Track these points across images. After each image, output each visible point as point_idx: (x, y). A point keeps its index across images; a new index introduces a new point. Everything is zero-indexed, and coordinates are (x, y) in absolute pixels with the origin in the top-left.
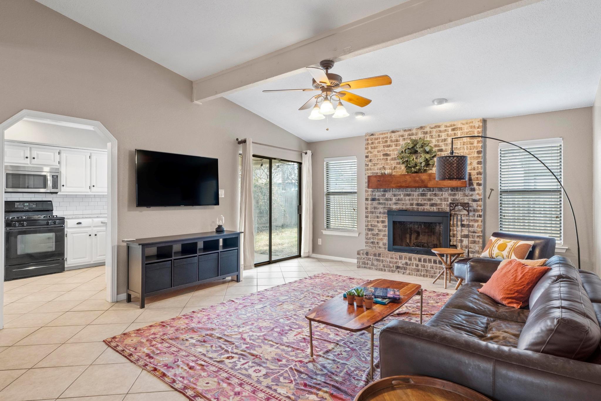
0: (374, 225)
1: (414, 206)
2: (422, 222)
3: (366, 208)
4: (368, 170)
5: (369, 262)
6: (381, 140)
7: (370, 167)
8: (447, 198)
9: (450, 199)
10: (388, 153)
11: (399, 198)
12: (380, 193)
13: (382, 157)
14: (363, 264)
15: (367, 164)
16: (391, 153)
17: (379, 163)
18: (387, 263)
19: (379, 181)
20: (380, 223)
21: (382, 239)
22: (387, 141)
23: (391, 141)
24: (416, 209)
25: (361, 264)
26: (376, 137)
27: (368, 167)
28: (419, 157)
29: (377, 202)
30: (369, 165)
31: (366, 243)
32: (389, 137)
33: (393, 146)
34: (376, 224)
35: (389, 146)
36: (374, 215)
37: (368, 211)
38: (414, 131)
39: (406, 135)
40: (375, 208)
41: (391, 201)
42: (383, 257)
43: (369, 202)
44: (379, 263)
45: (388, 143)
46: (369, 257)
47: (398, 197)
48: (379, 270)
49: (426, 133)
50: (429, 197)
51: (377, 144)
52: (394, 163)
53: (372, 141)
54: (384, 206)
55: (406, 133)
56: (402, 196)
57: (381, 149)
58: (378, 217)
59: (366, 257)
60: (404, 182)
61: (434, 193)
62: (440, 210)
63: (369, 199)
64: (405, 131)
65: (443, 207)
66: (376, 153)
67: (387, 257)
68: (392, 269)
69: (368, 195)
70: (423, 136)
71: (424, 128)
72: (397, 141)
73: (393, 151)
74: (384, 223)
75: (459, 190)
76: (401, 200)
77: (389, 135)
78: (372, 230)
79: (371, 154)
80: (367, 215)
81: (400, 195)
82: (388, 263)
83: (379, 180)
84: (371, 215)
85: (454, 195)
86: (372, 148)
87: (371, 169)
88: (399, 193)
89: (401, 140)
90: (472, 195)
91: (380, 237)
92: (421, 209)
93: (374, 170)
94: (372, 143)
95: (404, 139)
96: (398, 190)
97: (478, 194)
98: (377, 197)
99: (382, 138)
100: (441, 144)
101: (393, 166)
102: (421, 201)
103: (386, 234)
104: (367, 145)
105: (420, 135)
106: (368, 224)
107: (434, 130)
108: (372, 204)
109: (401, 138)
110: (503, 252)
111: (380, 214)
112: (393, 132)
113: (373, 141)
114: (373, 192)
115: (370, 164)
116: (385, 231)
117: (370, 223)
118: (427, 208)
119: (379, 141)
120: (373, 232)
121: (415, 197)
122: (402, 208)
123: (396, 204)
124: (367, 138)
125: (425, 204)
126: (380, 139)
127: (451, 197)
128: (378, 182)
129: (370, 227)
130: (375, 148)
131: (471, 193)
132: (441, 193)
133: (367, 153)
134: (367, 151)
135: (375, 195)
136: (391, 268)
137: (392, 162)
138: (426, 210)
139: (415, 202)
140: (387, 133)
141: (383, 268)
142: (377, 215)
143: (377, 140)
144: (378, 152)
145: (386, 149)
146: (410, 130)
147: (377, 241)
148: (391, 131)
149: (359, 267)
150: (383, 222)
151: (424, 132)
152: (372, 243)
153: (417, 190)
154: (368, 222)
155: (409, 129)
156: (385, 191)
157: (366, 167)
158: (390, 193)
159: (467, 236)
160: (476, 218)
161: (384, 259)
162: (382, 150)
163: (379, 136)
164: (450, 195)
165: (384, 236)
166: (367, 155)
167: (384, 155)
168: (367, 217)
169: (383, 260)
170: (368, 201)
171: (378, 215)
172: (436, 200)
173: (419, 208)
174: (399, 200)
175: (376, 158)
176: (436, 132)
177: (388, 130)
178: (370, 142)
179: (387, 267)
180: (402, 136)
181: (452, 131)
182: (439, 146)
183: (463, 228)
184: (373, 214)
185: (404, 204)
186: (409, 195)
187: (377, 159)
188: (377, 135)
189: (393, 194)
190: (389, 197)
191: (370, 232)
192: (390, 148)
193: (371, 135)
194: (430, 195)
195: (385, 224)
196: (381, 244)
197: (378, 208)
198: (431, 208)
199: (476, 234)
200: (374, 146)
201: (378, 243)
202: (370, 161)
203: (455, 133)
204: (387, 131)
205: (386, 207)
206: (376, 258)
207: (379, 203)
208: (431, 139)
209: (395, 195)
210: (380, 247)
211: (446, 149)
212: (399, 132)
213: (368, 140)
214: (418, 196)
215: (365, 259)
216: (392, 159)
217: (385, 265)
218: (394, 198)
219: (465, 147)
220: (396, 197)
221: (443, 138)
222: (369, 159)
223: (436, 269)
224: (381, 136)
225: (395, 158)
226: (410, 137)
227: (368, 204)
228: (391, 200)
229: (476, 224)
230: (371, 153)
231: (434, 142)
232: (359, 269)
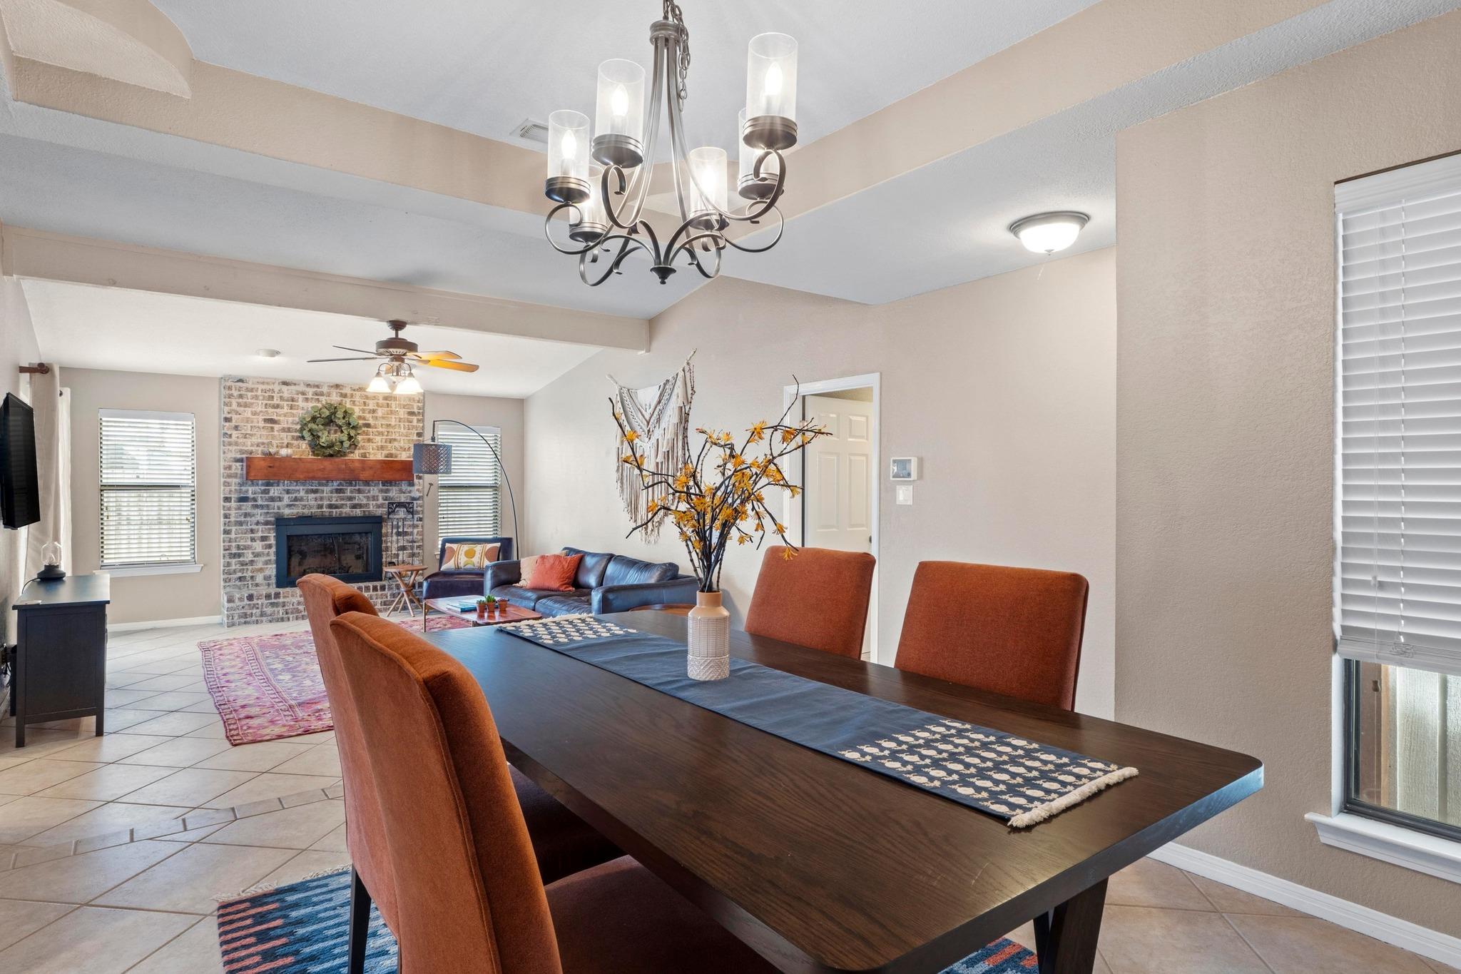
0: (244, 546)
1: (324, 510)
2: (339, 534)
3: (226, 516)
4: (230, 444)
5: (254, 611)
6: (259, 393)
7: (236, 439)
8: (377, 496)
9: (380, 498)
10: (275, 417)
11: (296, 497)
12: (257, 489)
13: (262, 424)
14: (240, 617)
15: (229, 433)
16: (281, 418)
17: (255, 434)
18: (293, 605)
19: (270, 467)
20: (258, 542)
21: (261, 569)
22: (273, 397)
23: (282, 398)
24: (327, 514)
25: (236, 618)
26: (250, 385)
27: (230, 440)
28: (332, 432)
29: (250, 503)
30: (234, 436)
31: (225, 581)
32: (276, 390)
33: (285, 408)
34: (249, 543)
35: (277, 406)
36: (244, 527)
37: (229, 522)
38: (325, 389)
39: (310, 393)
40: (246, 515)
41: (280, 501)
42: (284, 597)
43: (233, 504)
44: (276, 609)
45: (276, 401)
46: (255, 601)
47: (294, 495)
48: (278, 621)
49: (345, 396)
50: (349, 494)
51: (252, 399)
52: (287, 438)
53: (239, 393)
54: (266, 511)
55: (310, 391)
56: (302, 494)
57: (260, 409)
58: (252, 531)
59: (248, 603)
60: (320, 470)
61: (357, 488)
62: (367, 513)
63: (233, 499)
64: (308, 385)
65: (371, 508)
66: (250, 415)
67: (293, 596)
68: (303, 613)
69: (231, 491)
70: (339, 399)
71: (341, 387)
72: (293, 401)
73: (285, 416)
74: (266, 541)
75: (393, 484)
76: (301, 499)
77: (277, 388)
78: (239, 555)
79: (238, 416)
80: (228, 528)
81: (299, 491)
82: (296, 607)
83: (271, 465)
84: (238, 528)
85: (387, 491)
86: (239, 405)
87: (236, 444)
88: (298, 488)
89: (300, 400)
90: (410, 492)
91: (257, 567)
92: (336, 512)
93: (244, 444)
94: (241, 396)
95: (307, 400)
96: (295, 484)
97: (418, 490)
98: (250, 495)
99: (262, 390)
100: (368, 416)
101: (286, 442)
102: (337, 500)
103: (270, 560)
104: (229, 398)
105: (335, 399)
106: (230, 546)
107: (358, 393)
108: (239, 508)
109: (301, 397)
110: (473, 559)
111: (257, 525)
112: (285, 383)
113: (241, 392)
114: (241, 485)
115: (235, 434)
116: (268, 554)
117: (234, 544)
118: (346, 511)
119: (256, 396)
120: (241, 559)
121: (325, 494)
122: (303, 513)
123: (289, 506)
124: (229, 384)
125: (343, 504)
126: (257, 391)
127: (383, 494)
128: (269, 469)
129: (234, 551)
130: (246, 405)
131: (409, 488)
132: (368, 488)
133: (229, 413)
134: (227, 409)
135: (247, 491)
136: (301, 612)
137: (284, 435)
138: (344, 515)
139: (326, 503)
140: (274, 383)
141: (285, 616)
142: (251, 527)
143: (253, 392)
144: (254, 414)
145: (271, 410)
146: (318, 386)
147: (251, 574)
148: (280, 381)
149: (231, 625)
150: (263, 539)
151: (341, 393)
152: (240, 579)
153: (330, 484)
154: (230, 542)
155: (316, 384)
156: (268, 484)
157: (226, 439)
158: (278, 488)
159: (403, 548)
160: (416, 522)
161: (285, 600)
162: (261, 412)
163: (256, 386)
164: (381, 491)
165: (267, 563)
166: (229, 416)
167: (266, 421)
168: (226, 532)
169: (284, 602)
170: (230, 502)
171: (254, 527)
172: (360, 499)
173: (333, 512)
174: (296, 499)
175: (249, 425)
176: (361, 397)
177: (275, 379)
178: (236, 393)
179: (292, 613)
180: (303, 394)
181: (383, 400)
182: (364, 419)
183: (399, 538)
184: (242, 526)
185: (305, 506)
186: (315, 492)
187: (251, 427)
188: (250, 383)
189: (284, 490)
190: (276, 494)
191: (234, 561)
192: (278, 410)
193: (238, 381)
194: (351, 492)
195: (268, 543)
196: (259, 578)
197: (254, 515)
198: (352, 511)
199: (415, 544)
200: (246, 403)
201: (252, 577)
202: (236, 428)
203: (388, 404)
204: (274, 381)
205: (271, 513)
206: (270, 601)
207: (257, 507)
208: (353, 407)
209: (288, 492)
210: (257, 585)
211: (375, 424)
212: (297, 386)
213: (230, 388)
214: (332, 492)
215: (247, 607)
216: (283, 430)
217: (290, 611)
218: (286, 496)
219: (402, 424)
220: (291, 495)
221: (371, 407)
222: (233, 423)
223: (377, 598)
224: (261, 387)
225: (289, 429)
226: (317, 397)
227: (229, 509)
228: (280, 499)
229: (415, 531)
230: (237, 413)
231: (357, 411)
232: (234, 628)
